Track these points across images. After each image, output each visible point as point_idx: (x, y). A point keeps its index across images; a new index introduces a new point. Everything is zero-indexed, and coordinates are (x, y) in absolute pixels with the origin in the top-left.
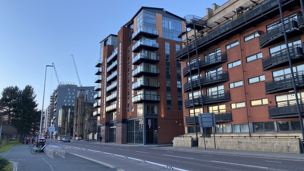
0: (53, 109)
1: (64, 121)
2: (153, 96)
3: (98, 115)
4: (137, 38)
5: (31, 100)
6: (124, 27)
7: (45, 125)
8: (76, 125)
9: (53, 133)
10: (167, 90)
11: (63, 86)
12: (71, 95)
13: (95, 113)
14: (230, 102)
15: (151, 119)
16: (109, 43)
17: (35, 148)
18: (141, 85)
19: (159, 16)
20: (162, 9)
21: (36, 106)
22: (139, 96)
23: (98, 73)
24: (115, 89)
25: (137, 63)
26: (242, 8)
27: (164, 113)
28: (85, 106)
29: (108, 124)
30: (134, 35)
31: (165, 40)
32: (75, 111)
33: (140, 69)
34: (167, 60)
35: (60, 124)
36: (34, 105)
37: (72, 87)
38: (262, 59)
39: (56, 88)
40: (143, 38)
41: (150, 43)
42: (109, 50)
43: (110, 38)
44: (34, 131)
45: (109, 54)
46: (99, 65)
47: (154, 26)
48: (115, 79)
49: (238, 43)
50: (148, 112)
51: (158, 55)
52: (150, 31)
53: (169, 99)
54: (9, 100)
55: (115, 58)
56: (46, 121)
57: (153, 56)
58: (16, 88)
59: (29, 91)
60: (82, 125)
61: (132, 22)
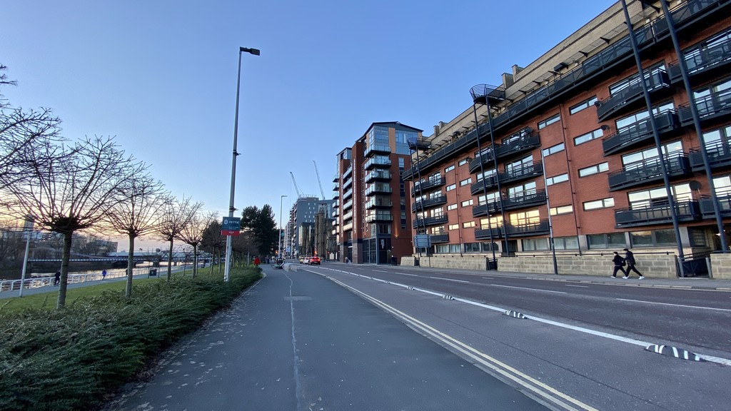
0: (292, 226)
1: (305, 239)
2: (387, 215)
3: (337, 234)
4: (370, 155)
5: (270, 219)
6: (357, 142)
7: (286, 245)
8: (318, 244)
9: (293, 253)
10: (402, 209)
11: (303, 199)
12: (312, 210)
13: (334, 232)
14: (448, 224)
15: (385, 239)
16: (345, 157)
17: (276, 265)
18: (373, 206)
19: (392, 130)
20: (395, 123)
21: (275, 225)
22: (371, 216)
23: (336, 189)
24: (350, 208)
25: (370, 182)
26: (457, 133)
27: (398, 232)
28: (325, 223)
29: (347, 244)
30: (366, 153)
31: (398, 156)
32: (315, 228)
33: (372, 188)
34: (401, 177)
35: (300, 242)
36: (273, 224)
37: (313, 201)
38: (471, 184)
39: (295, 201)
40: (374, 156)
41: (383, 160)
42: (345, 165)
43: (346, 152)
44: (274, 251)
45: (344, 170)
46: (336, 181)
47: (386, 142)
48: (350, 197)
49: (453, 167)
50: (381, 232)
51: (390, 173)
52: (381, 149)
53: (404, 218)
54: (249, 220)
55: (350, 175)
56: (286, 240)
57: (386, 174)
58: (255, 208)
59: (267, 210)
60: (324, 243)
61: (364, 137)
